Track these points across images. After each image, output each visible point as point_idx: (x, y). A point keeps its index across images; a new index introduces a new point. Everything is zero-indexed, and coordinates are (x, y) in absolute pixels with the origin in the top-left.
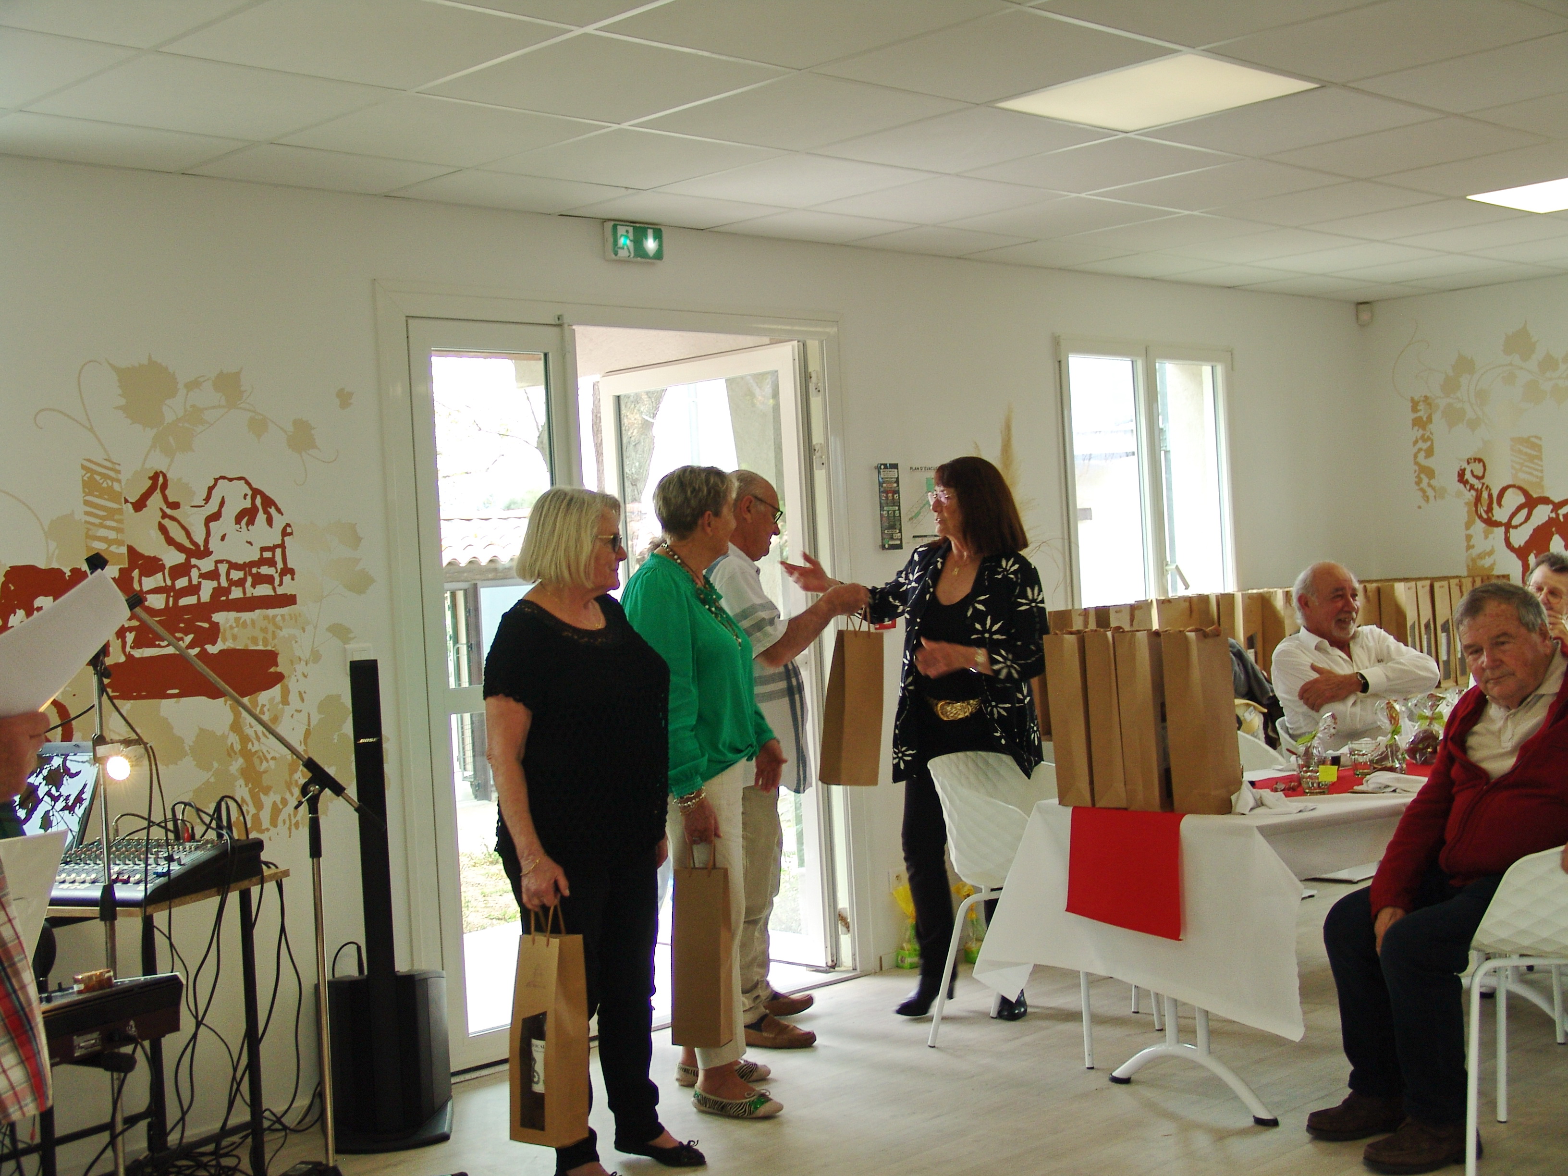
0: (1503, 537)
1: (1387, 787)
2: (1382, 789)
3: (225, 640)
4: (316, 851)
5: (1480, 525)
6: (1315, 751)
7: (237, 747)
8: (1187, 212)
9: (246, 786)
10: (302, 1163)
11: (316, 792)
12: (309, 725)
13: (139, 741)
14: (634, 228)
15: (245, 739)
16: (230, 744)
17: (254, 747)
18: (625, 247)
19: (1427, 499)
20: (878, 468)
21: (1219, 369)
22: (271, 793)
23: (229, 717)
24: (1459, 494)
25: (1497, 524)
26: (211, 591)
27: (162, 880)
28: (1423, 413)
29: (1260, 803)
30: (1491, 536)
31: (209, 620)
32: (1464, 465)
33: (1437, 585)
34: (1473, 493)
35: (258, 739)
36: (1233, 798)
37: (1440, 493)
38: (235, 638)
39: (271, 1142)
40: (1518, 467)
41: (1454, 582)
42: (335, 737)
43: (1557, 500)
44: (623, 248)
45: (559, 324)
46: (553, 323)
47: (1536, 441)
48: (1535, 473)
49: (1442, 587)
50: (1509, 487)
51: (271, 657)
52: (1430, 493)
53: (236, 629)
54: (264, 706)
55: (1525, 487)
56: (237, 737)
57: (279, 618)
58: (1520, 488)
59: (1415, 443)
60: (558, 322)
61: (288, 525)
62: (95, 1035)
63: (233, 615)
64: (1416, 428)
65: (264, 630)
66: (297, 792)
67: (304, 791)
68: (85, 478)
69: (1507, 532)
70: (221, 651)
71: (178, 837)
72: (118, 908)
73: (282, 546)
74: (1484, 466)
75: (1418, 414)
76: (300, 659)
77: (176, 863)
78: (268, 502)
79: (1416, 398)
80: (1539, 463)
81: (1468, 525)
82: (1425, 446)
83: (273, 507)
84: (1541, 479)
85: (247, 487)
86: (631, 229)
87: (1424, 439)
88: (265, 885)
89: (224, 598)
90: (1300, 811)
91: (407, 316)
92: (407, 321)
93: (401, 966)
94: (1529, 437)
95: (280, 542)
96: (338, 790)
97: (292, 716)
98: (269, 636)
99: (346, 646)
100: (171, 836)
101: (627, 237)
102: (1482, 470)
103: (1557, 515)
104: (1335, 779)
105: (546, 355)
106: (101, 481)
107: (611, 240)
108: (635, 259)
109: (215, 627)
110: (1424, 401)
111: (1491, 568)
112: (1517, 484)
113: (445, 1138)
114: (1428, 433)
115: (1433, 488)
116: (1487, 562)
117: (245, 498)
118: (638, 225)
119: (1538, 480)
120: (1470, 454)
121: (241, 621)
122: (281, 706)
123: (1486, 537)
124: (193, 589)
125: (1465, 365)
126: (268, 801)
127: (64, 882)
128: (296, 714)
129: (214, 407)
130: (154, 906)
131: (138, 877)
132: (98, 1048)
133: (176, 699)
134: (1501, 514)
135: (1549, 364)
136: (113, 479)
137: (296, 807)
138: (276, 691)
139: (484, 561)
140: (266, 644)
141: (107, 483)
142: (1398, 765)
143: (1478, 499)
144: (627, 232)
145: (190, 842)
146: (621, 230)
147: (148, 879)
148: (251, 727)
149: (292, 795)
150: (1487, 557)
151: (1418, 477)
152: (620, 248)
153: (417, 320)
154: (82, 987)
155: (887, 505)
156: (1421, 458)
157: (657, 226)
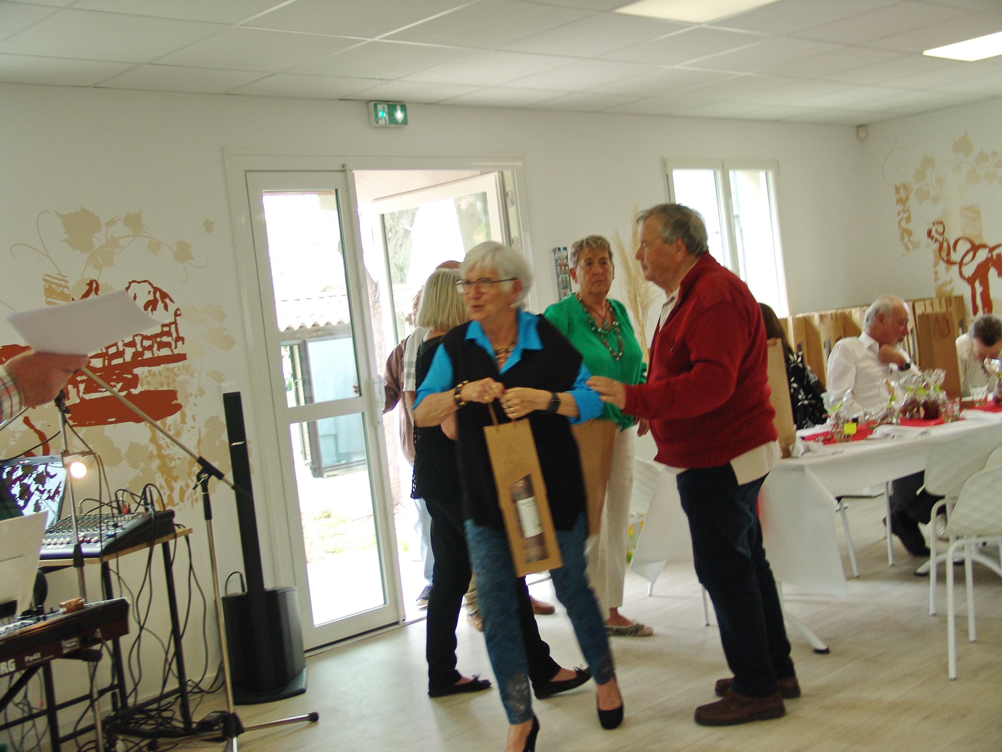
0: (958, 271)
1: (888, 435)
2: (885, 436)
3: (142, 386)
4: (208, 515)
5: (942, 265)
6: (842, 415)
7: (155, 453)
8: (742, 74)
9: (163, 477)
10: (214, 712)
11: (206, 478)
12: (200, 436)
13: (91, 452)
14: (388, 105)
15: (160, 448)
16: (150, 452)
17: (165, 452)
18: (383, 118)
19: (908, 250)
20: (554, 251)
21: (770, 174)
22: (179, 481)
23: (149, 434)
24: (928, 246)
25: (954, 263)
26: (131, 354)
27: (111, 539)
28: (903, 194)
29: (808, 450)
30: (950, 272)
31: (131, 373)
32: (931, 226)
33: (917, 305)
34: (938, 244)
35: (168, 447)
36: (791, 447)
37: (916, 245)
38: (149, 383)
39: (193, 700)
40: (965, 225)
41: (928, 302)
42: (217, 442)
43: (991, 244)
44: (381, 119)
45: (344, 170)
46: (339, 169)
47: (977, 208)
48: (977, 229)
50: (960, 238)
51: (173, 394)
52: (910, 246)
53: (149, 378)
54: (170, 425)
55: (971, 238)
56: (155, 446)
57: (176, 369)
58: (968, 239)
59: (899, 214)
60: (342, 169)
61: (178, 309)
62: (76, 639)
63: (146, 369)
64: (899, 205)
65: (167, 377)
66: (195, 478)
67: (199, 478)
68: (46, 287)
69: (960, 268)
70: (141, 392)
71: (120, 512)
72: (85, 559)
73: (175, 323)
74: (944, 226)
75: (901, 195)
76: (192, 395)
77: (119, 528)
78: (164, 296)
79: (898, 185)
80: (980, 222)
81: (936, 264)
82: (905, 215)
83: (168, 299)
84: (982, 233)
85: (150, 287)
86: (386, 106)
87: (904, 211)
88: (178, 539)
89: (140, 359)
90: (834, 454)
91: (245, 171)
92: (245, 174)
93: (268, 585)
94: (972, 206)
95: (173, 321)
96: (220, 476)
97: (189, 431)
98: (171, 381)
99: (221, 384)
100: (116, 511)
101: (384, 111)
102: (942, 228)
103: (992, 256)
104: (855, 432)
105: (336, 191)
106: (56, 288)
107: (373, 114)
108: (390, 125)
109: (136, 377)
110: (903, 187)
111: (952, 291)
112: (966, 237)
113: (303, 692)
114: (907, 208)
115: (912, 243)
116: (948, 288)
117: (149, 294)
118: (390, 103)
119: (978, 233)
120: (934, 218)
121: (153, 372)
122: (181, 425)
124: (120, 354)
126: (177, 486)
127: (49, 544)
128: (192, 430)
129: (126, 237)
130: (107, 556)
131: (96, 538)
132: (78, 647)
133: (114, 425)
134: (956, 257)
135: (982, 158)
136: (64, 287)
137: (194, 488)
138: (177, 415)
139: (309, 326)
140: (169, 386)
141: (60, 290)
142: (895, 421)
143: (941, 248)
144: (384, 108)
145: (127, 514)
146: (380, 107)
147: (103, 539)
148: (163, 439)
149: (192, 481)
150: (948, 285)
151: (902, 235)
152: (379, 119)
153: (252, 174)
154: (65, 609)
155: (561, 273)
156: (903, 223)
157: (403, 104)
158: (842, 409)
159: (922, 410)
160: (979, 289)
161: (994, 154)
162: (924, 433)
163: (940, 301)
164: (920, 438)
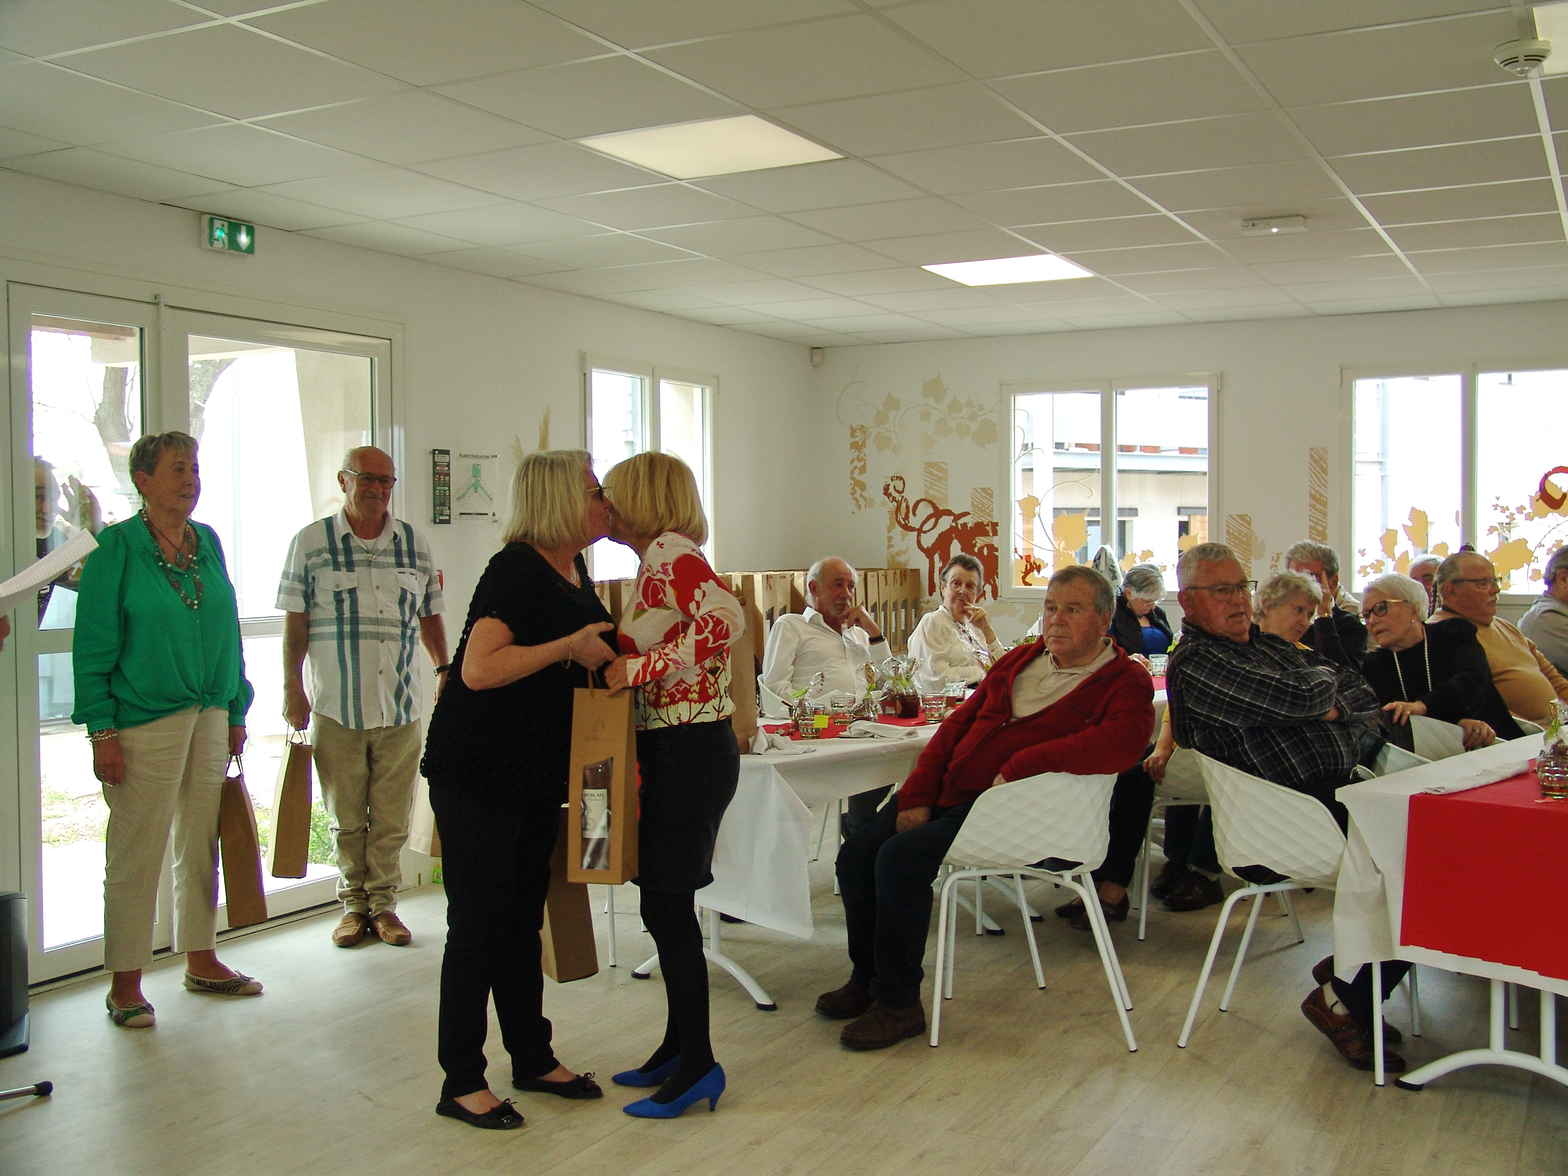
0: (916, 539)
1: (867, 733)
2: (864, 734)
5: (898, 529)
6: (806, 703)
14: (230, 224)
18: (220, 239)
19: (859, 507)
20: (433, 453)
21: (707, 392)
24: (884, 504)
25: (912, 529)
28: (860, 440)
29: (772, 745)
30: (907, 539)
32: (889, 482)
33: (869, 574)
34: (895, 503)
37: (869, 503)
40: (929, 485)
41: (881, 573)
43: (957, 512)
44: (218, 240)
45: (156, 302)
46: (149, 300)
47: (943, 466)
48: (942, 491)
49: (873, 576)
50: (922, 500)
52: (862, 501)
55: (934, 501)
58: (930, 502)
59: (852, 462)
60: (154, 301)
64: (853, 450)
69: (919, 536)
74: (904, 483)
75: (857, 439)
79: (854, 427)
80: (946, 483)
81: (890, 529)
82: (859, 465)
84: (946, 496)
86: (226, 224)
87: (859, 459)
90: (806, 752)
91: (8, 281)
92: (8, 285)
94: (938, 462)
101: (223, 230)
102: (902, 485)
103: (957, 524)
104: (826, 727)
105: (142, 330)
107: (207, 231)
108: (229, 251)
110: (860, 429)
111: (906, 564)
112: (928, 499)
113: (23, 1049)
114: (863, 455)
115: (865, 499)
116: (902, 559)
118: (232, 221)
119: (942, 496)
120: (893, 473)
123: (903, 540)
125: (892, 403)
134: (915, 522)
135: (955, 406)
142: (872, 716)
143: (898, 509)
144: (223, 225)
146: (217, 224)
150: (903, 555)
151: (853, 488)
152: (216, 240)
153: (17, 286)
155: (439, 485)
156: (856, 474)
157: (251, 225)
158: (807, 696)
159: (898, 704)
160: (938, 564)
161: (969, 404)
162: (910, 734)
163: (895, 573)
164: (907, 740)
